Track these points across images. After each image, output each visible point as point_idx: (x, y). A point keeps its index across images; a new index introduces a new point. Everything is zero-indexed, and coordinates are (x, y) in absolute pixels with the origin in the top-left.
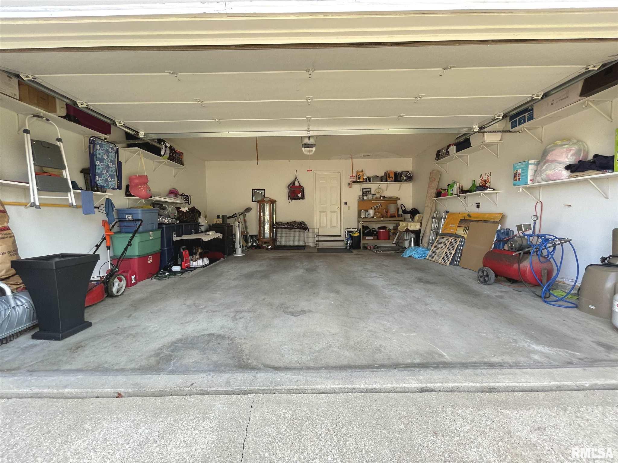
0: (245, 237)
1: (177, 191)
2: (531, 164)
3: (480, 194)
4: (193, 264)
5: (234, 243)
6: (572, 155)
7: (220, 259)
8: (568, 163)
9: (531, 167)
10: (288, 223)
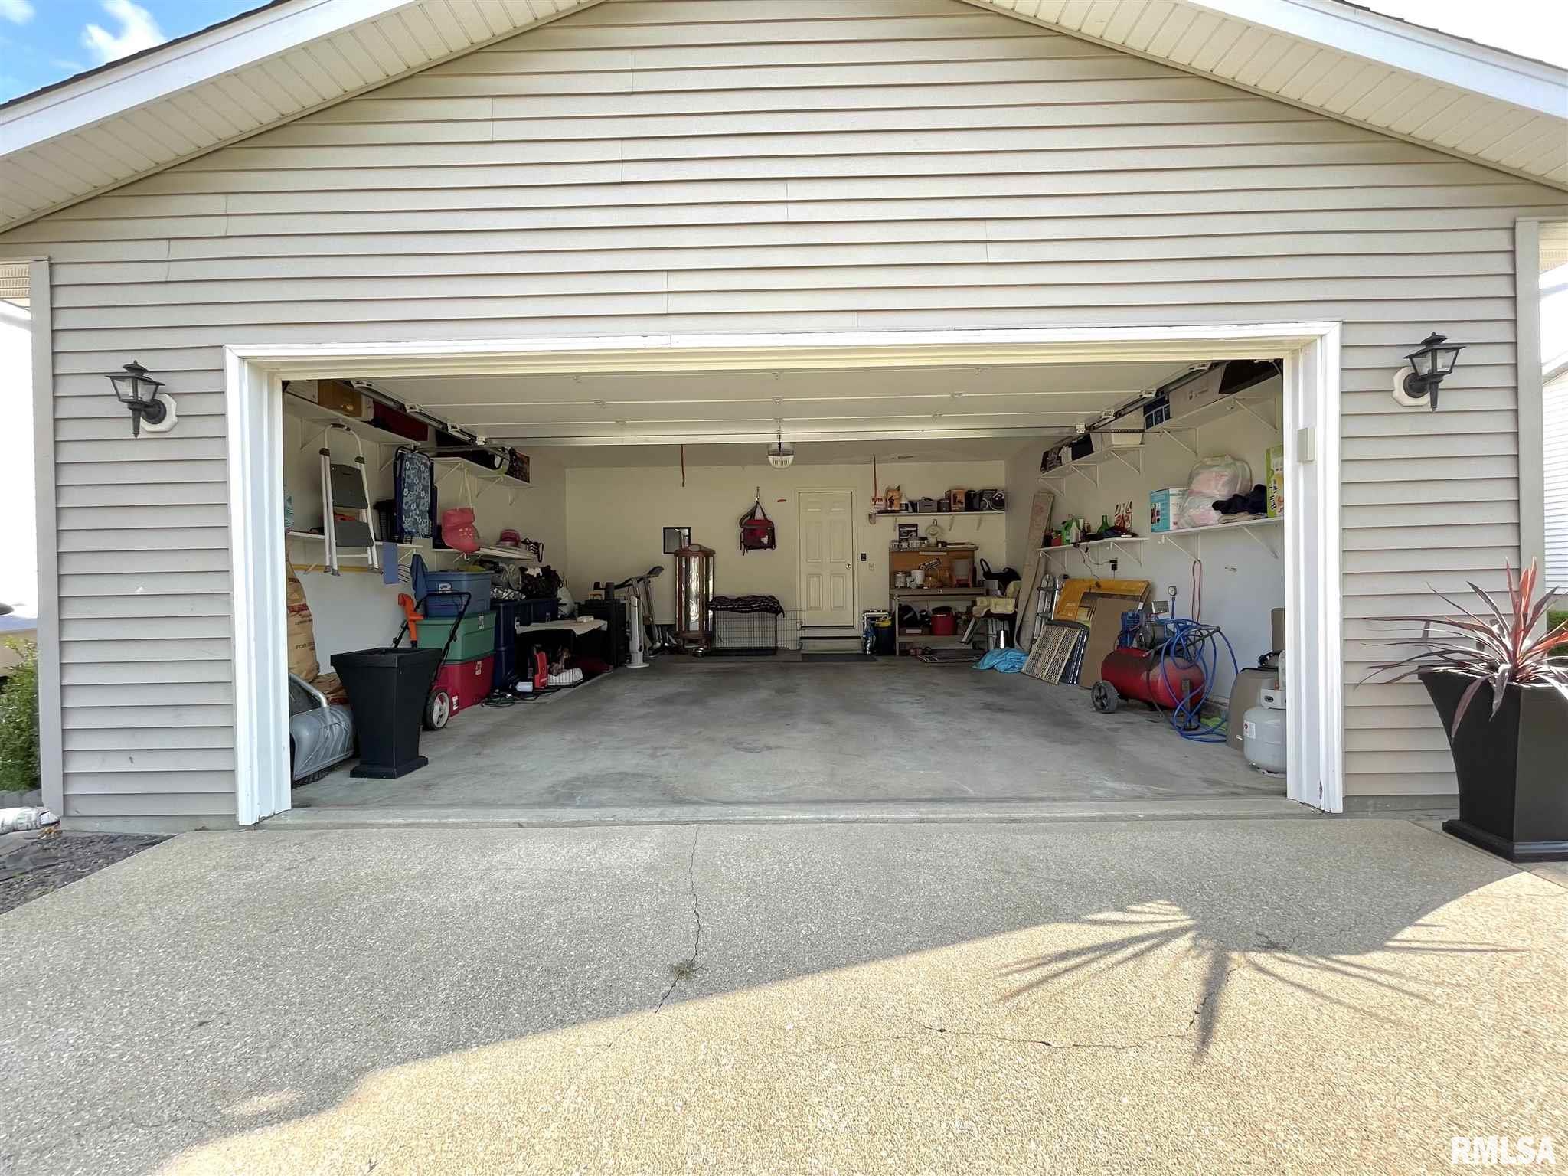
0: (649, 629)
1: (517, 535)
2: (1173, 495)
3: (1108, 544)
4: (554, 680)
5: (627, 640)
6: (1223, 485)
7: (601, 673)
8: (1219, 498)
9: (1173, 500)
10: (739, 599)
